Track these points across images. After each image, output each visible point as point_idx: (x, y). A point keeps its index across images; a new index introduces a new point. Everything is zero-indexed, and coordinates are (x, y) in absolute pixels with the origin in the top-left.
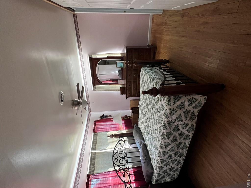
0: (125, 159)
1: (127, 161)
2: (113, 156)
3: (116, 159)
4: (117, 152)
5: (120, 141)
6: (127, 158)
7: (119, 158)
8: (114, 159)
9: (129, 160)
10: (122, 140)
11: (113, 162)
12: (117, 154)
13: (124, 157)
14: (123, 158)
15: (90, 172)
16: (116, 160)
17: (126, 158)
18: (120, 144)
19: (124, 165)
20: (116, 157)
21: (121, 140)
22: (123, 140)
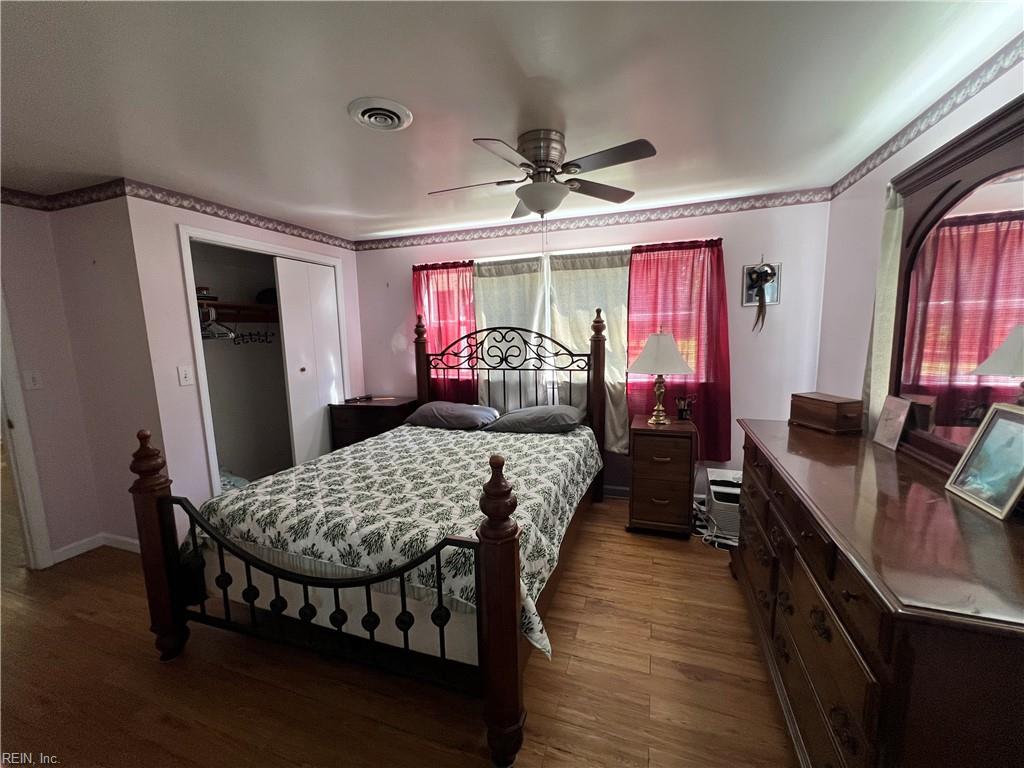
0: (501, 362)
1: (494, 368)
2: (513, 329)
3: (504, 337)
4: (526, 343)
5: (571, 355)
6: (504, 370)
7: (504, 346)
8: (504, 331)
9: (496, 376)
10: (573, 362)
11: (494, 329)
12: (518, 341)
13: (507, 361)
14: (504, 359)
15: (479, 265)
16: (499, 338)
17: (504, 366)
18: (556, 354)
19: (483, 359)
20: (508, 338)
21: (575, 359)
22: (574, 366)
